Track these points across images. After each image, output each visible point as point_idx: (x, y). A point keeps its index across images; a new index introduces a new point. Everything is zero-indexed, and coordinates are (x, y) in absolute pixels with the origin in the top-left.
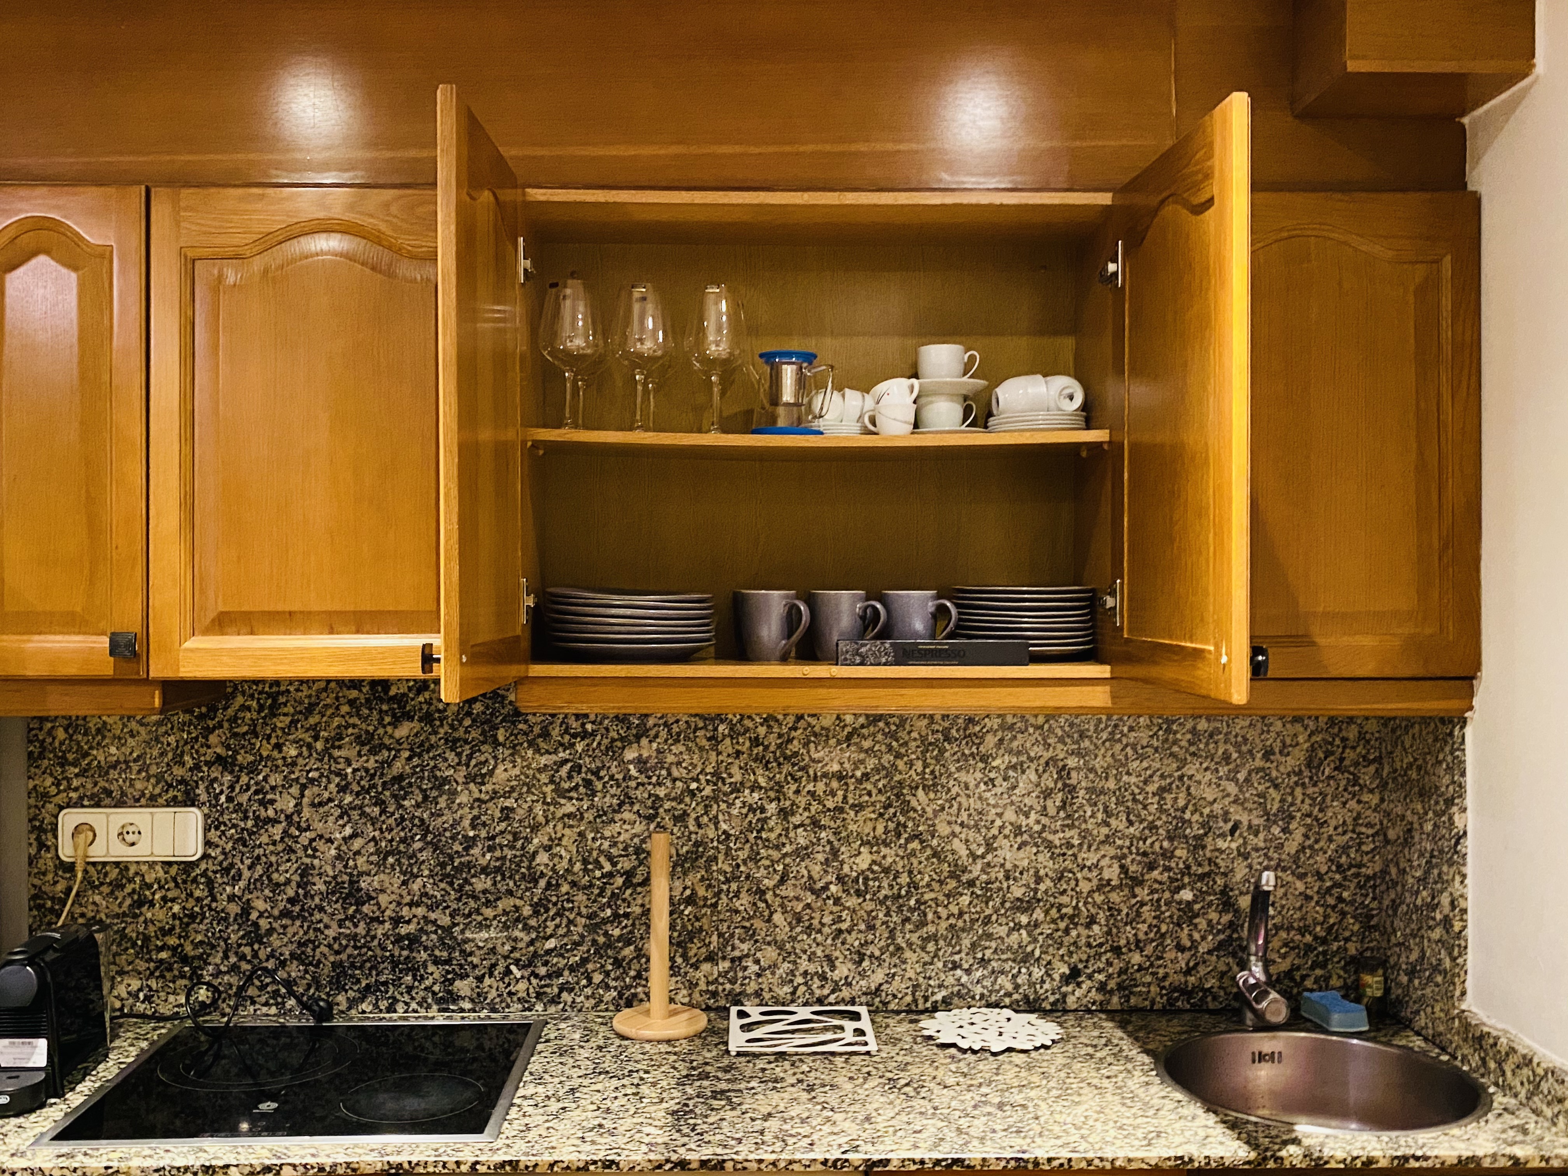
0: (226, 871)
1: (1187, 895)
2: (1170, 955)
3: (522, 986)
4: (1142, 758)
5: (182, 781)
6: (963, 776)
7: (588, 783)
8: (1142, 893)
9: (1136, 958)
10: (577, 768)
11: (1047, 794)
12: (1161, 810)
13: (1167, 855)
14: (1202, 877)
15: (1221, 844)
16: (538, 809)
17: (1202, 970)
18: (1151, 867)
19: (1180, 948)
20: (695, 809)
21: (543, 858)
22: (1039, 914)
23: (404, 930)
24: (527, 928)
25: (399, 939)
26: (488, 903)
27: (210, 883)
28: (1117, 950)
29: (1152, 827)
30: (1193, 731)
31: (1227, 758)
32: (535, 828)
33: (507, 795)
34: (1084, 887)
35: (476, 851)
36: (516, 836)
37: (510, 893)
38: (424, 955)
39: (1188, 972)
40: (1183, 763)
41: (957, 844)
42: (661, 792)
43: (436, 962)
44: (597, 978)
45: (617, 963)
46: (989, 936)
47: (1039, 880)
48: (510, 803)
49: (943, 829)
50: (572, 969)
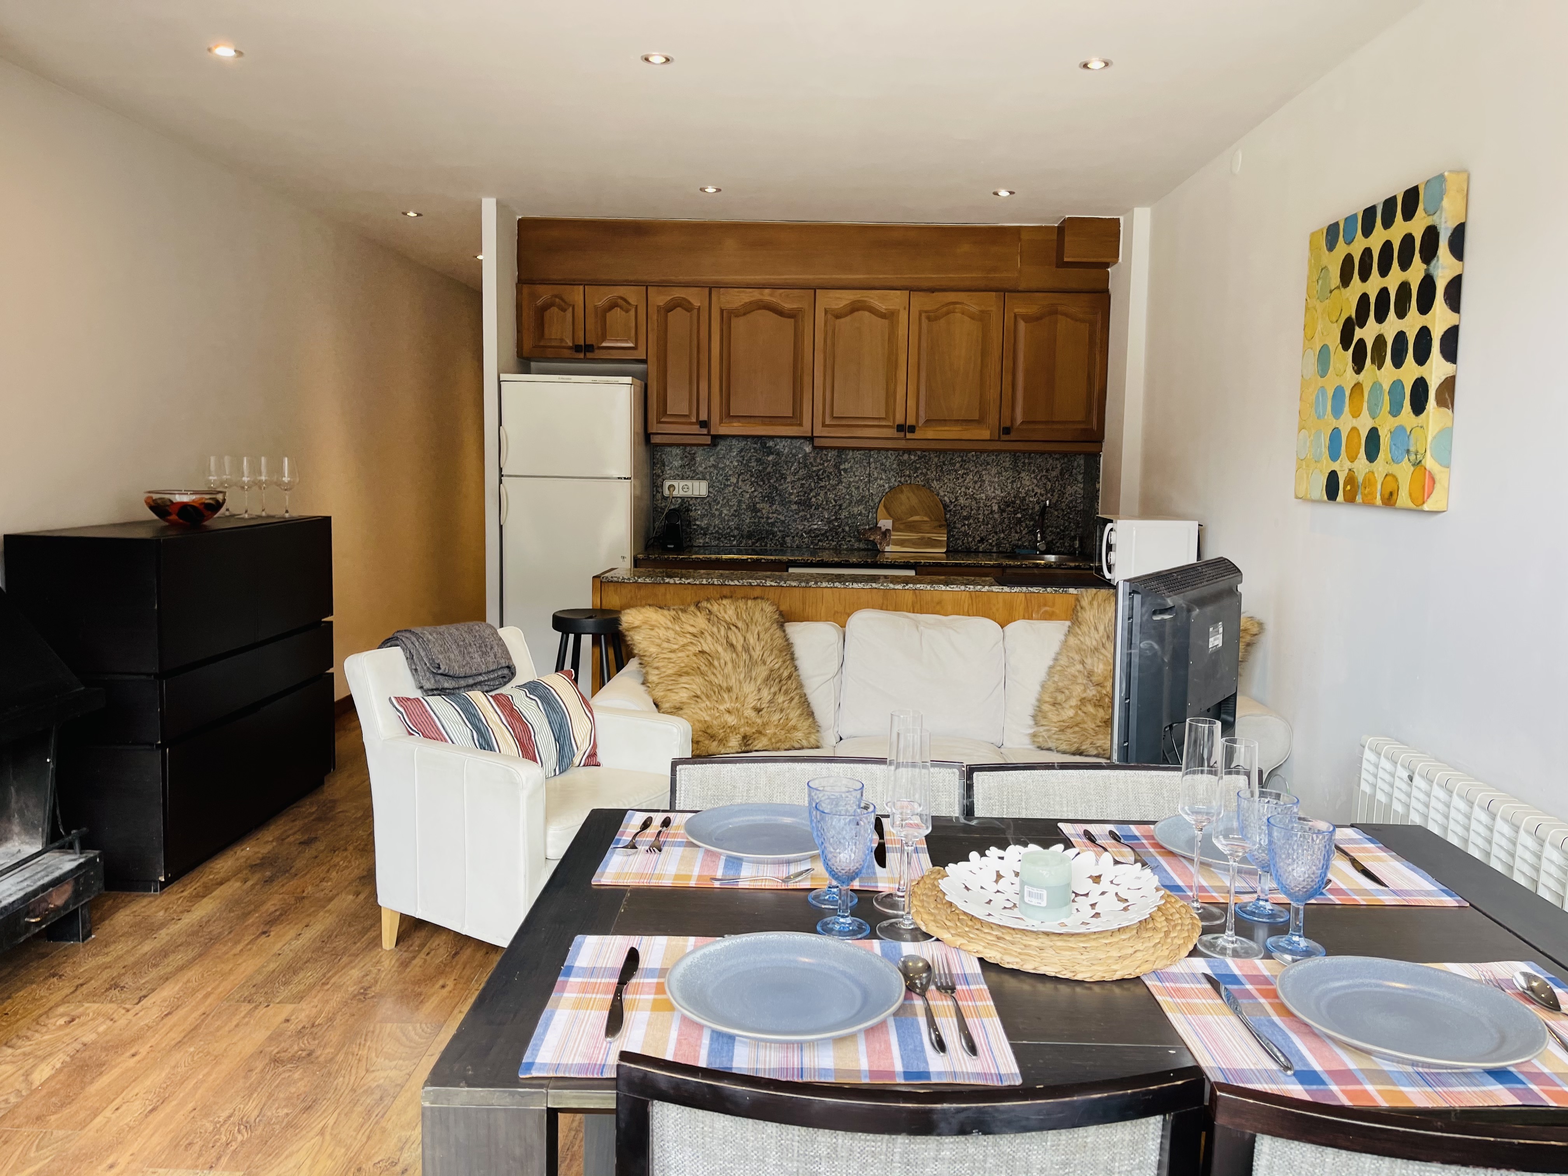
0: (715, 501)
1: (1019, 515)
2: (1013, 534)
3: (806, 540)
4: (1006, 471)
5: (702, 472)
6: (948, 477)
7: (828, 476)
8: (1005, 515)
9: (1002, 535)
10: (825, 471)
11: (976, 482)
12: (1012, 488)
13: (1014, 502)
14: (1024, 510)
15: (1031, 499)
16: (813, 484)
17: (1023, 540)
18: (1008, 506)
19: (1016, 532)
20: (862, 486)
21: (813, 500)
22: (971, 521)
23: (770, 521)
24: (808, 521)
25: (768, 524)
26: (796, 514)
27: (710, 504)
28: (996, 533)
29: (1009, 493)
30: (1024, 463)
31: (1034, 472)
32: (811, 490)
33: (803, 480)
34: (986, 512)
35: (793, 497)
36: (805, 493)
37: (803, 510)
38: (776, 529)
39: (1019, 540)
40: (1020, 473)
41: (946, 498)
42: (851, 480)
43: (780, 531)
44: (830, 538)
45: (837, 533)
46: (955, 528)
47: (972, 510)
48: (804, 482)
49: (942, 494)
50: (822, 535)
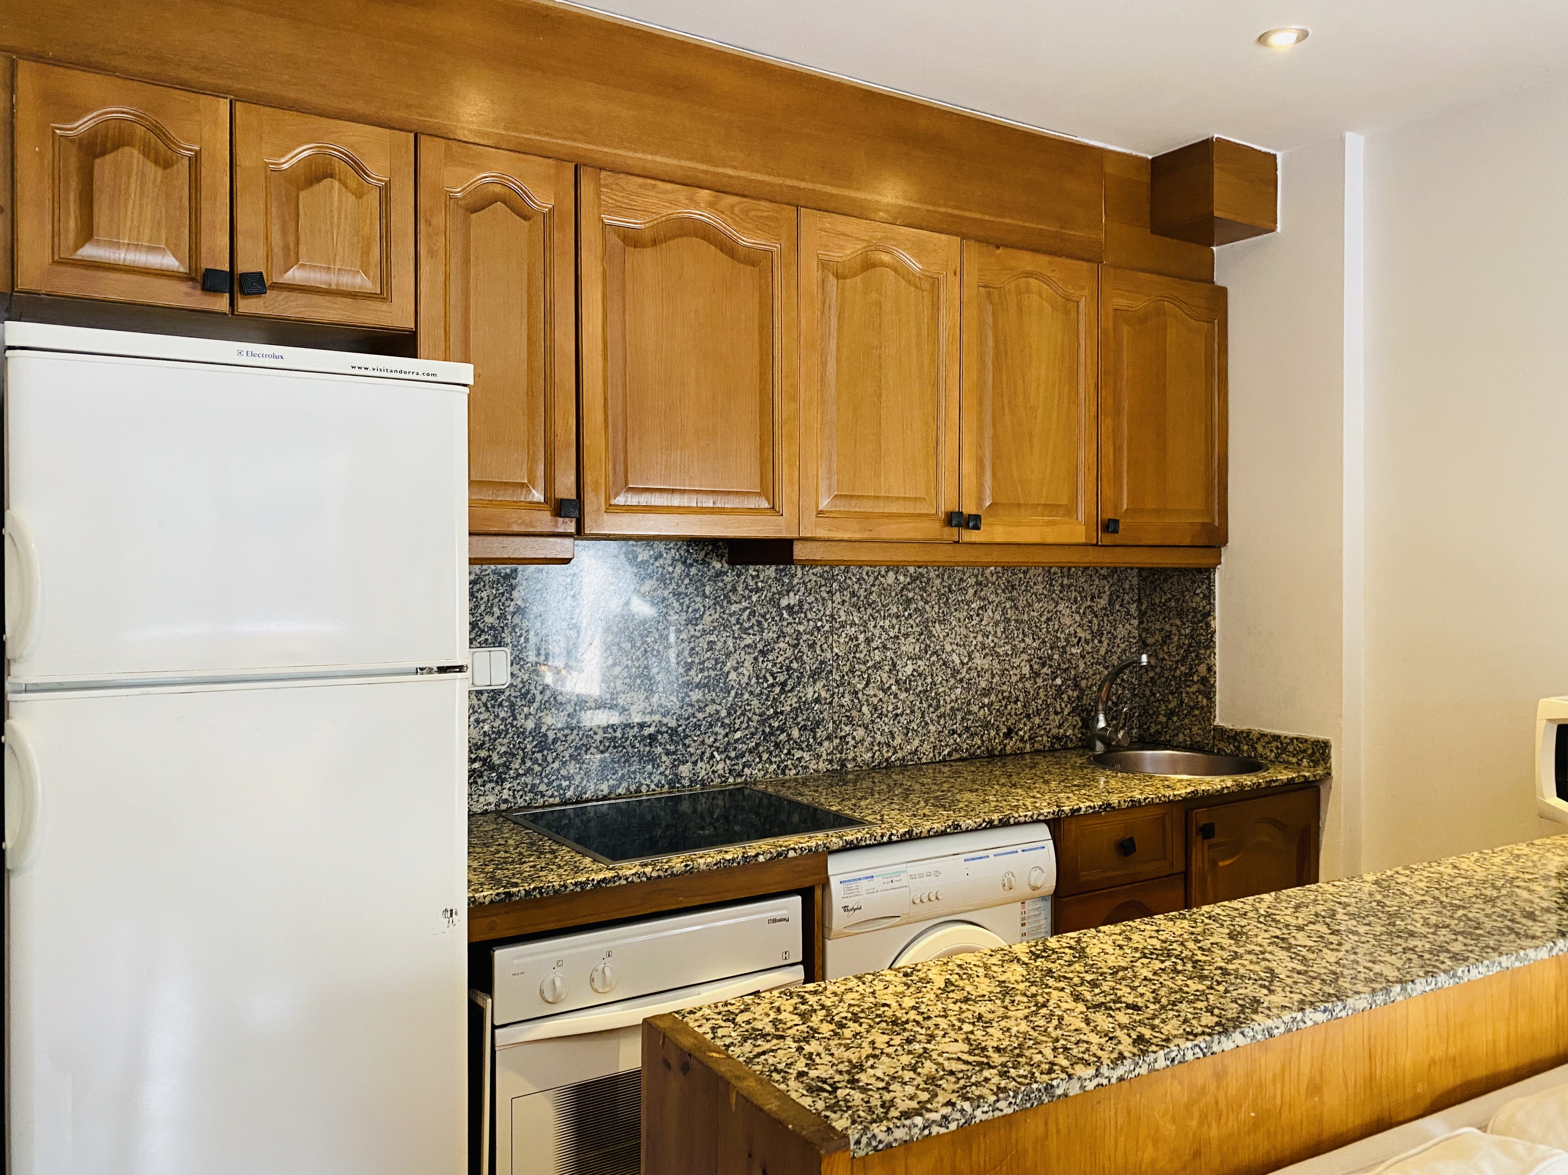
0: (524, 696)
1: (1058, 681)
2: (1052, 717)
3: (721, 766)
4: (1039, 601)
5: (492, 628)
6: (957, 614)
7: (759, 623)
8: (1039, 681)
9: (1037, 720)
10: (753, 613)
11: (997, 624)
12: (1048, 632)
13: (1050, 658)
14: (1065, 670)
15: (1074, 651)
16: (730, 642)
17: (1066, 725)
18: (1043, 665)
19: (1056, 713)
20: (820, 639)
21: (733, 675)
22: (993, 698)
23: (647, 732)
24: (723, 725)
25: (643, 738)
26: (700, 710)
27: (512, 705)
28: (1028, 716)
29: (1044, 642)
30: (1062, 585)
31: (1076, 601)
32: (728, 655)
33: (711, 633)
34: (1014, 679)
35: (692, 673)
36: (717, 661)
37: (713, 701)
38: (659, 750)
39: (1060, 726)
40: (1057, 604)
41: (955, 657)
42: (801, 628)
43: (668, 753)
44: (765, 756)
45: (777, 745)
46: (970, 712)
47: (993, 677)
48: (713, 638)
49: (948, 648)
50: (750, 752)
